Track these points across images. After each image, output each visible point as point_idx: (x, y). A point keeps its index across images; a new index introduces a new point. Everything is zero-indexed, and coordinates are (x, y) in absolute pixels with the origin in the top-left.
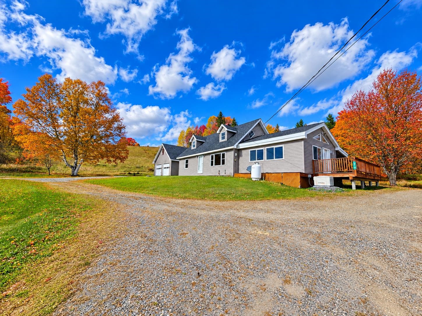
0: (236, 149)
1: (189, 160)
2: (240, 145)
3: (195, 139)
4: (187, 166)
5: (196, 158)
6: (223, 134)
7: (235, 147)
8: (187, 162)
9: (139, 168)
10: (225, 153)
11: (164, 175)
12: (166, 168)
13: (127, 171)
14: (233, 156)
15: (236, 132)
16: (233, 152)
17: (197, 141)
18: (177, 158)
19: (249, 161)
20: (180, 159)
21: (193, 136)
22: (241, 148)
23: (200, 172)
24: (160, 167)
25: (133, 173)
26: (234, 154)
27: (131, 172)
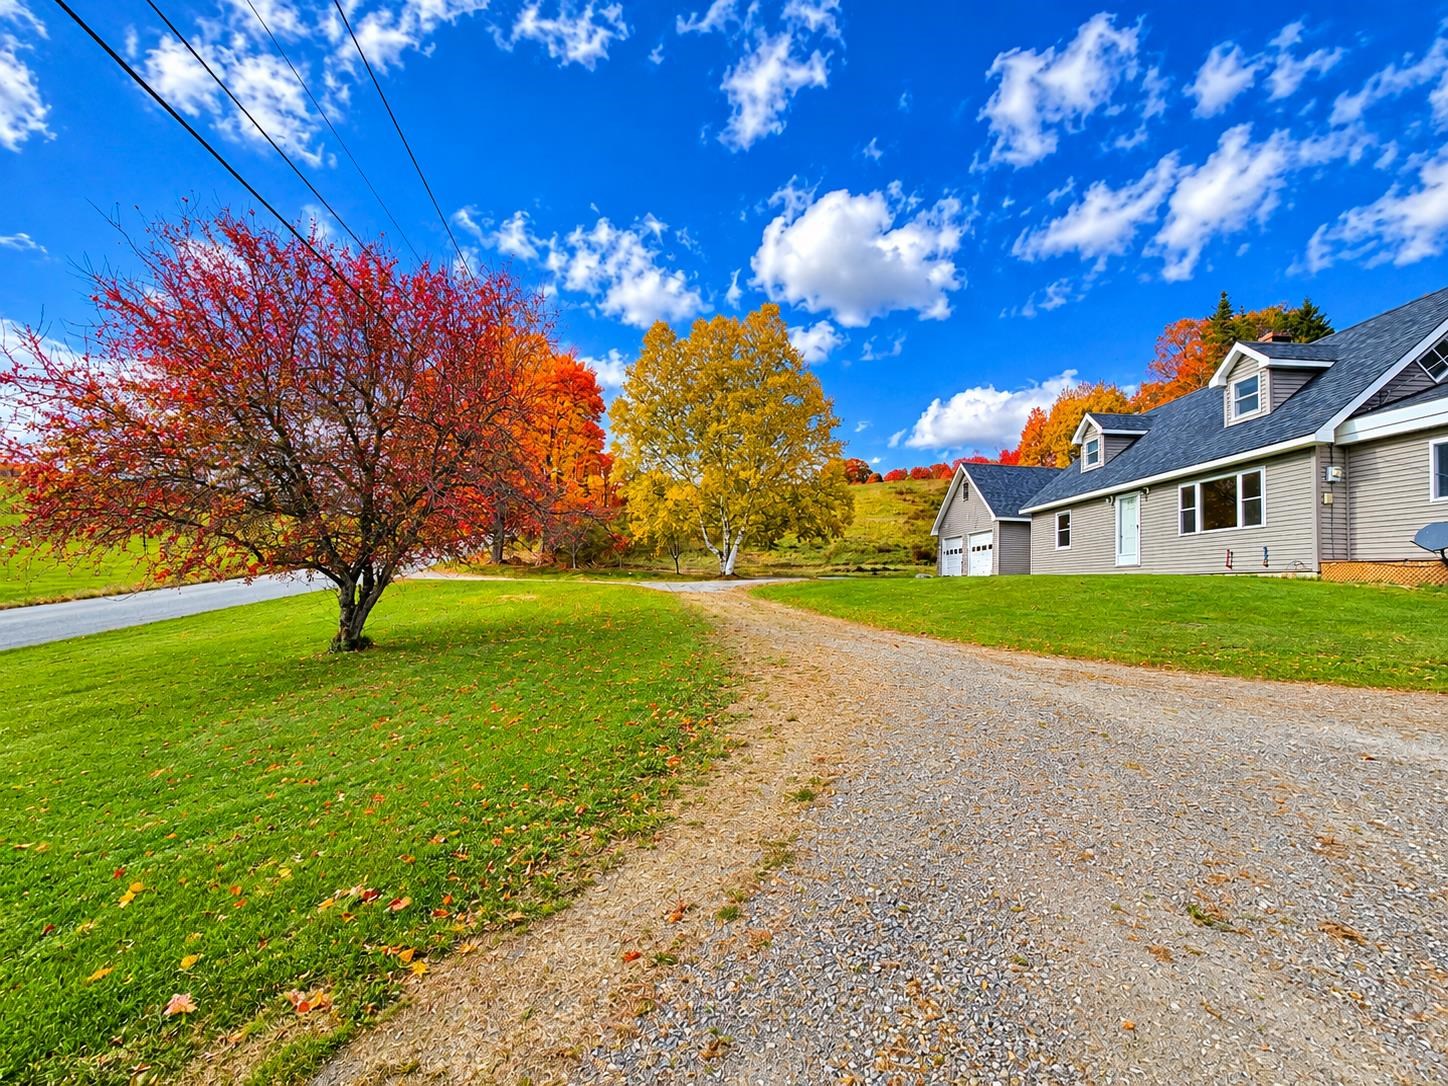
0: (1331, 445)
1: (1075, 516)
2: (1359, 423)
3: (1097, 427)
4: (1064, 539)
5: (1106, 506)
6: (1248, 388)
7: (1325, 434)
8: (1064, 521)
9: (889, 551)
10: (1263, 471)
11: (973, 573)
12: (979, 549)
13: (855, 564)
14: (1314, 480)
15: (1329, 364)
16: (1312, 463)
17: (1107, 436)
18: (1021, 512)
19: (1432, 498)
20: (1034, 515)
21: (1087, 417)
22: (1362, 437)
23: (1128, 557)
24: (958, 544)
25: (869, 567)
26: (1323, 473)
27: (863, 566)
